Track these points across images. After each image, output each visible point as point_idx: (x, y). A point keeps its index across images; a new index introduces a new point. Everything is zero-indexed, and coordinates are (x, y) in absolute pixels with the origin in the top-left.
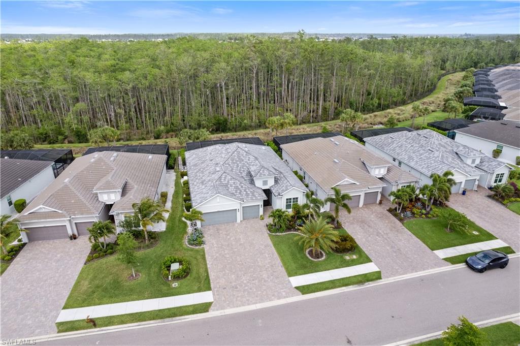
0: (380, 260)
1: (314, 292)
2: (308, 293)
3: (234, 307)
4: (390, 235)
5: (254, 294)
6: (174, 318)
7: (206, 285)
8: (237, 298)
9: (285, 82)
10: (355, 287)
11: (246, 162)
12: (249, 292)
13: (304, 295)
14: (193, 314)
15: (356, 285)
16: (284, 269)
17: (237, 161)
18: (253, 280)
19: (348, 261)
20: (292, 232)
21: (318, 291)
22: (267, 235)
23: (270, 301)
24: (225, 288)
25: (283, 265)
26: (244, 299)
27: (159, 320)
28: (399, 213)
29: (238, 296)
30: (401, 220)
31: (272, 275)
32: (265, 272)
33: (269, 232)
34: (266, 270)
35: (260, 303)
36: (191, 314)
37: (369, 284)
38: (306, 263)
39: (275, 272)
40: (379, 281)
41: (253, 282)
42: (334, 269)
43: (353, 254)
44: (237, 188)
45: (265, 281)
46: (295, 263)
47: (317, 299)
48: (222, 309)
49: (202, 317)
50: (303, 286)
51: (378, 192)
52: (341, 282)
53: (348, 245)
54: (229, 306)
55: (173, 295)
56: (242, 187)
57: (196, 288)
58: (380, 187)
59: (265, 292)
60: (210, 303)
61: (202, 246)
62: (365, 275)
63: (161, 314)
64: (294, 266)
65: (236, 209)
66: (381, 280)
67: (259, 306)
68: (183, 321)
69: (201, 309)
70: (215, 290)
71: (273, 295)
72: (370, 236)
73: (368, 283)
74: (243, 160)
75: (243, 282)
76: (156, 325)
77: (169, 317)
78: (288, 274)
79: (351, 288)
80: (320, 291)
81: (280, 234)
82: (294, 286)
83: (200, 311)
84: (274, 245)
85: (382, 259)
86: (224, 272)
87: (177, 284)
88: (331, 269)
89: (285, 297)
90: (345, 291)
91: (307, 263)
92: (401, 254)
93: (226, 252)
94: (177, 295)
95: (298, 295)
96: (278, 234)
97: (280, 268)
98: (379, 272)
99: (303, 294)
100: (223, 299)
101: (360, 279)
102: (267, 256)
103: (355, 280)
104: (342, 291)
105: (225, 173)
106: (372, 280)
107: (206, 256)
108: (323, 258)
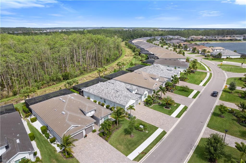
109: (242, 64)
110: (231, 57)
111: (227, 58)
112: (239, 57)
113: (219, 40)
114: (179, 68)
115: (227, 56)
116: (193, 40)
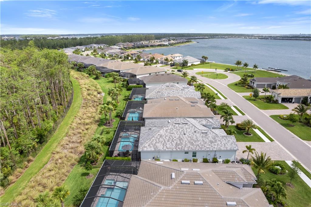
109: (216, 69)
110: (194, 63)
111: (192, 65)
112: (199, 63)
113: (151, 46)
114: (178, 83)
115: (191, 63)
116: (127, 48)
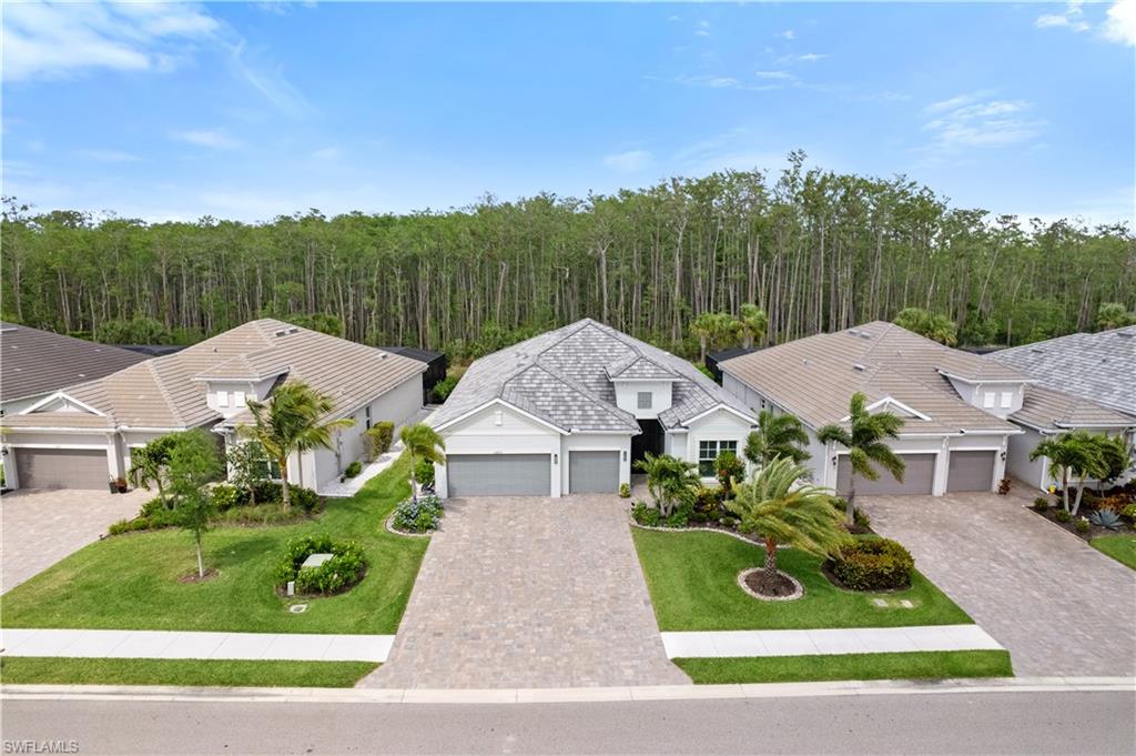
0: (1007, 622)
1: (741, 682)
2: (714, 682)
3: (444, 687)
4: (1042, 564)
5: (527, 660)
6: (235, 689)
7: (384, 618)
8: (462, 665)
9: (753, 260)
10: (904, 687)
11: (602, 354)
12: (510, 654)
13: (697, 686)
14: (302, 685)
15: (907, 682)
16: (651, 608)
17: (577, 351)
18: (539, 625)
19: (882, 612)
20: (707, 529)
21: (755, 681)
22: (627, 528)
23: (572, 686)
24: (440, 634)
25: (653, 599)
26: (487, 670)
27: (188, 689)
28: (1074, 517)
29: (470, 660)
30: (1081, 532)
31: (606, 621)
32: (589, 609)
33: (635, 523)
34: (592, 606)
35: (535, 686)
36: (293, 684)
37: (959, 685)
38: (730, 602)
39: (621, 613)
40: (1001, 680)
41: (536, 630)
42: (827, 627)
43: (905, 597)
44: (560, 400)
45: (577, 632)
46: (693, 597)
47: (747, 702)
48: (399, 687)
49: (325, 700)
50: (704, 661)
51: (994, 452)
52: (849, 663)
53: (886, 563)
54: (426, 681)
55: (275, 631)
56: (575, 399)
57: (352, 622)
58: (1001, 436)
59: (565, 660)
60: (370, 663)
61: (427, 534)
62: (946, 655)
63: (204, 671)
64: (686, 603)
65: (550, 455)
66: (1010, 680)
67: (528, 696)
68: (257, 699)
69: (331, 676)
70: (408, 634)
71: (590, 673)
72: (966, 559)
73: (956, 680)
74: (594, 350)
75: (504, 626)
76: (170, 698)
77: (223, 683)
78: (659, 624)
79: (885, 688)
80: (765, 681)
81: (669, 529)
82: (671, 655)
83: (329, 681)
84: (640, 552)
85: (1012, 620)
86: (456, 596)
87: (305, 606)
88: (818, 627)
89: (627, 683)
90: (861, 692)
91: (737, 602)
92: (1090, 615)
93: (489, 552)
94: (287, 632)
95: (676, 682)
96: (660, 528)
97: (641, 606)
98: (1005, 655)
99: (696, 682)
100: (420, 659)
101: (922, 664)
102: (609, 572)
103: (904, 665)
104: (853, 692)
105: (535, 365)
106: (970, 674)
107: (427, 556)
108: (793, 597)
